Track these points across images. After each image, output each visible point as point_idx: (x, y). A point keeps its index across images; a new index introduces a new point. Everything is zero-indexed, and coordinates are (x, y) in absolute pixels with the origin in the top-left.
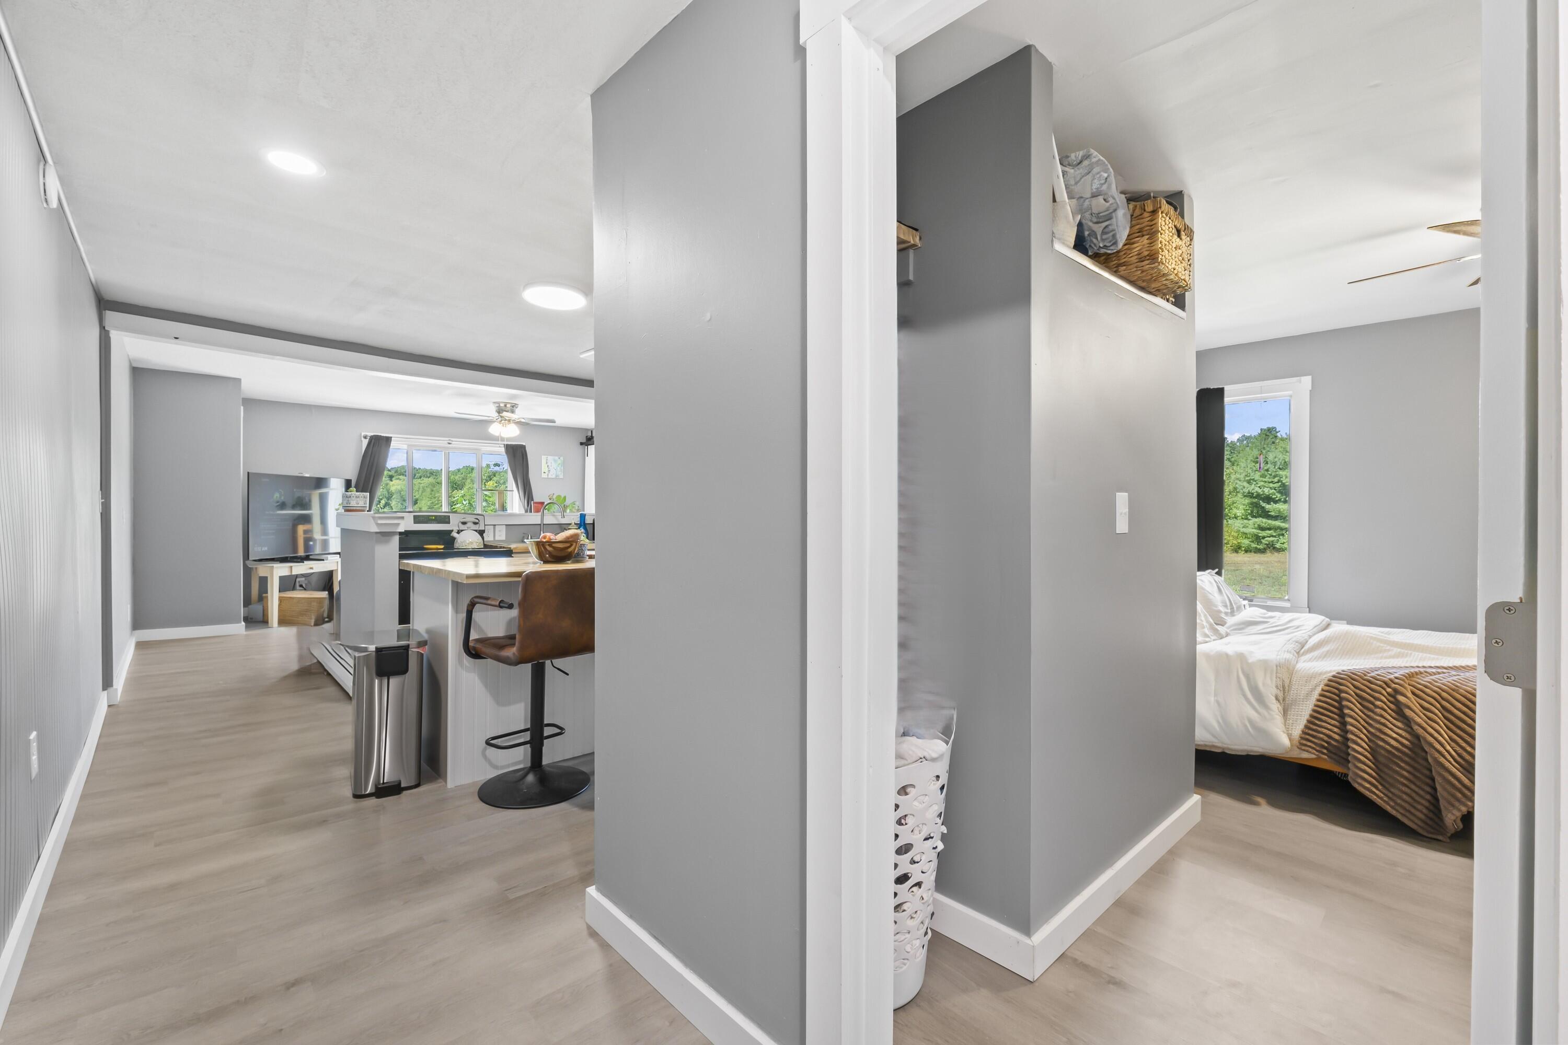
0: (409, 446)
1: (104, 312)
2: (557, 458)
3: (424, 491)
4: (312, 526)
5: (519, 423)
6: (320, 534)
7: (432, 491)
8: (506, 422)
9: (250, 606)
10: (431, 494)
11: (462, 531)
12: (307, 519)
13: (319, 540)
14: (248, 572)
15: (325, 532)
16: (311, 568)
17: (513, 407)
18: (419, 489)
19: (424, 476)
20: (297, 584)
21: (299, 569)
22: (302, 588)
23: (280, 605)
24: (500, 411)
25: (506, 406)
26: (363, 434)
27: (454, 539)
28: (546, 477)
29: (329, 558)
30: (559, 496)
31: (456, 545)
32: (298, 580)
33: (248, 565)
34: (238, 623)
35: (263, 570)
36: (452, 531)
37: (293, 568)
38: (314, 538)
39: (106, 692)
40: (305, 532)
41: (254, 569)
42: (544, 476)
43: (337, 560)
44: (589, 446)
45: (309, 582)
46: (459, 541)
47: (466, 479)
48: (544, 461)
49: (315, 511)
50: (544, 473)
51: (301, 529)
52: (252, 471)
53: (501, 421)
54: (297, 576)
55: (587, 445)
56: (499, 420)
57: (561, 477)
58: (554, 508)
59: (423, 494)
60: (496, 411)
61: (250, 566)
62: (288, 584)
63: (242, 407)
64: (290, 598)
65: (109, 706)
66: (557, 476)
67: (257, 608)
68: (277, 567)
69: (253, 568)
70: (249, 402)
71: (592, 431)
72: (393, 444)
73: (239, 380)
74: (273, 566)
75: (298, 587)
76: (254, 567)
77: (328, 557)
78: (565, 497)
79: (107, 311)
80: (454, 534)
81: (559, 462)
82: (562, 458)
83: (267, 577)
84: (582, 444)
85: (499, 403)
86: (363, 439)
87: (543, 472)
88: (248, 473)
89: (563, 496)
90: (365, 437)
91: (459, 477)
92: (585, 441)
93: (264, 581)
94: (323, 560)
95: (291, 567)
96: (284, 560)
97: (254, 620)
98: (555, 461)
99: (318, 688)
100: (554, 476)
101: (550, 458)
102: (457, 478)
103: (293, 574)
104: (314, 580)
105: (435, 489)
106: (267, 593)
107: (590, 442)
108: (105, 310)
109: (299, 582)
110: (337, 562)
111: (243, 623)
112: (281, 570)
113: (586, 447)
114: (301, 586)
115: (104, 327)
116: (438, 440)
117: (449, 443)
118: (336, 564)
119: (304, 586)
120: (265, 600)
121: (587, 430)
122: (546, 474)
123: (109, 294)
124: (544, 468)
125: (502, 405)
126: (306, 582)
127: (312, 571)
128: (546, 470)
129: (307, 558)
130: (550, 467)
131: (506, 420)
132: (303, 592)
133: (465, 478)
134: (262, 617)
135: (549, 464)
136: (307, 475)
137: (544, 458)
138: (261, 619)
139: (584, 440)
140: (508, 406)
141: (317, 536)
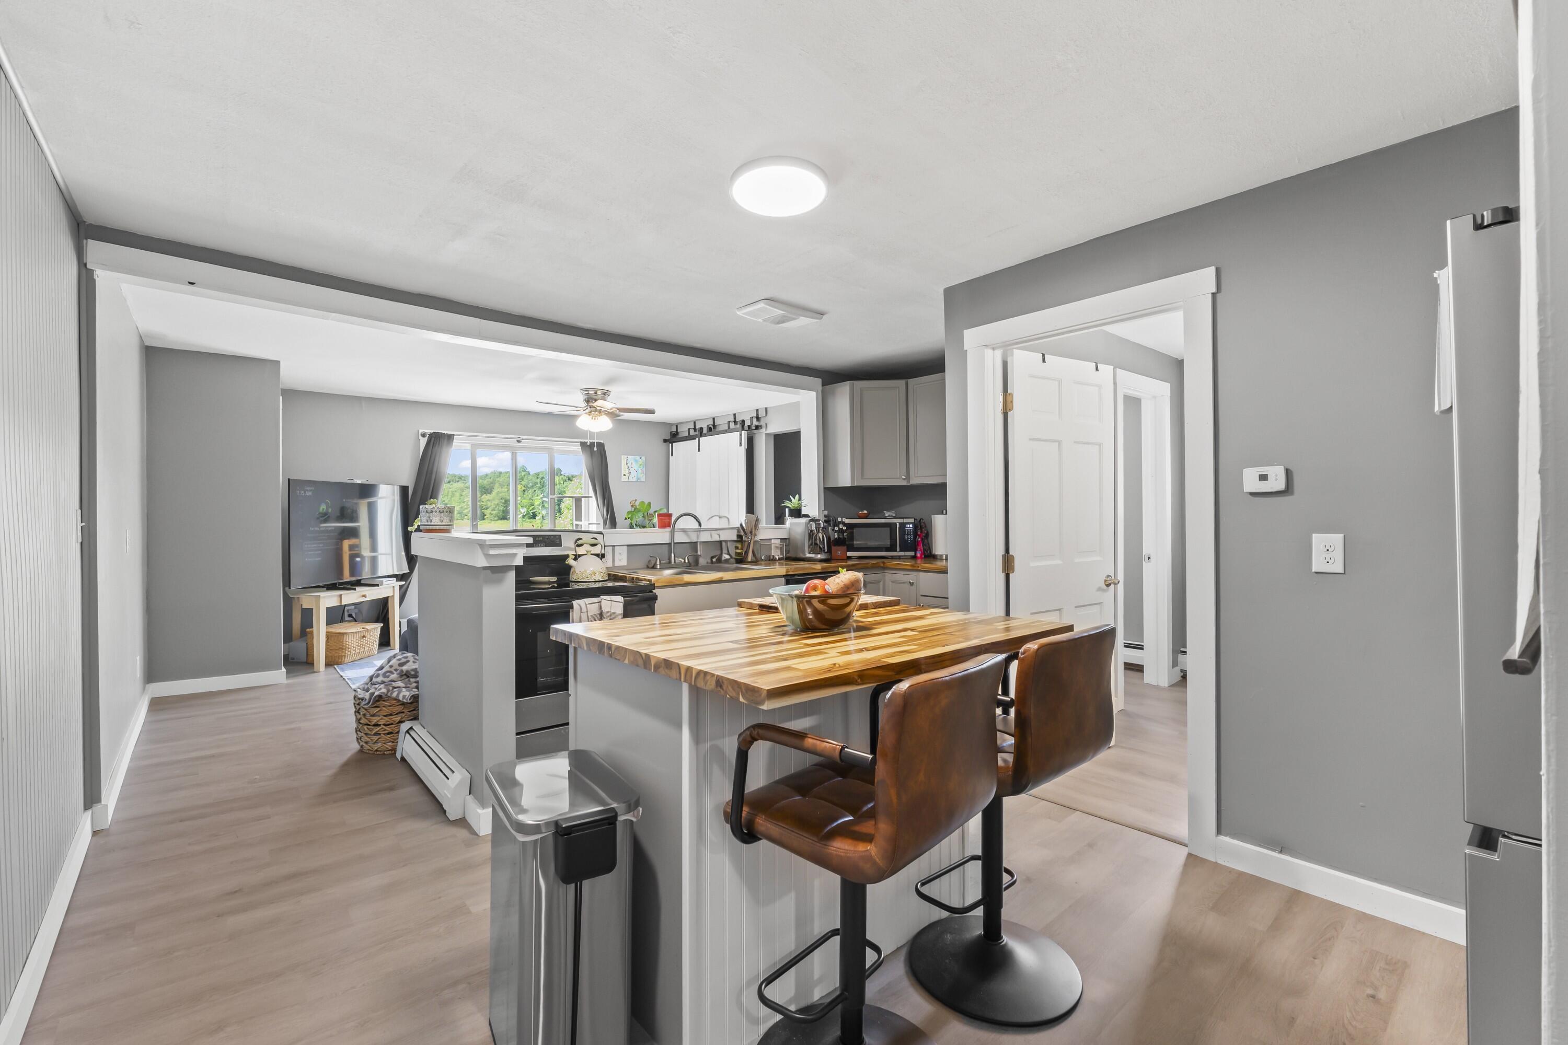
0: (472, 445)
1: (85, 241)
2: (638, 458)
3: (453, 495)
4: (360, 541)
5: (612, 415)
6: (369, 551)
7: (462, 495)
8: (597, 413)
9: (291, 643)
10: (460, 499)
11: (580, 556)
12: (353, 533)
13: (368, 557)
14: (288, 602)
15: (374, 548)
16: (364, 596)
17: (604, 394)
18: (448, 493)
19: (453, 481)
20: (346, 614)
21: (350, 597)
22: (351, 619)
23: (327, 642)
24: (590, 400)
25: (596, 393)
26: (421, 431)
27: (570, 567)
28: (627, 480)
29: (384, 583)
30: (643, 502)
31: (573, 577)
32: (346, 607)
33: (290, 595)
34: (277, 670)
35: (306, 601)
36: (567, 556)
37: (343, 596)
38: (363, 555)
39: (89, 812)
40: (352, 547)
41: (296, 599)
42: (624, 479)
43: (393, 585)
44: (674, 444)
45: (360, 611)
46: (577, 572)
47: (495, 483)
48: (623, 462)
49: (363, 524)
50: (624, 475)
51: (346, 544)
52: (294, 477)
53: (590, 412)
54: (345, 605)
55: (672, 443)
56: (587, 411)
57: (643, 480)
58: (639, 517)
59: (453, 499)
60: (585, 400)
61: (291, 596)
62: (337, 615)
63: (281, 398)
64: (340, 633)
65: (95, 833)
66: (638, 479)
67: (299, 646)
68: (324, 597)
69: (294, 598)
70: (290, 394)
71: (677, 426)
72: (456, 442)
73: (277, 363)
74: (319, 596)
75: (347, 618)
76: (295, 596)
77: (382, 581)
78: (649, 504)
79: (89, 240)
80: (570, 561)
81: (641, 462)
82: (643, 458)
83: (312, 610)
84: (665, 441)
85: (587, 390)
86: (420, 437)
87: (622, 475)
88: (289, 479)
89: (646, 503)
90: (423, 435)
91: (487, 481)
92: (670, 438)
93: (308, 615)
94: (378, 585)
95: (341, 596)
96: (332, 587)
97: (295, 661)
98: (636, 461)
99: (391, 789)
100: (635, 479)
101: (630, 458)
102: (485, 482)
103: (343, 604)
104: (365, 610)
105: (464, 493)
106: (312, 627)
107: (675, 439)
108: (86, 239)
109: (348, 611)
110: (394, 587)
111: (284, 669)
112: (329, 599)
113: (670, 444)
114: (350, 616)
115: (85, 265)
116: (507, 438)
117: (518, 441)
118: (392, 589)
119: (354, 616)
120: (309, 636)
121: (670, 425)
122: (626, 477)
123: (93, 213)
124: (624, 470)
125: (591, 392)
126: (356, 611)
127: (364, 599)
128: (626, 472)
129: (359, 583)
130: (630, 468)
131: (596, 410)
132: (353, 624)
133: (493, 483)
134: (306, 659)
135: (630, 465)
136: (359, 482)
137: (624, 458)
138: (304, 660)
139: (668, 437)
140: (599, 393)
141: (366, 553)
